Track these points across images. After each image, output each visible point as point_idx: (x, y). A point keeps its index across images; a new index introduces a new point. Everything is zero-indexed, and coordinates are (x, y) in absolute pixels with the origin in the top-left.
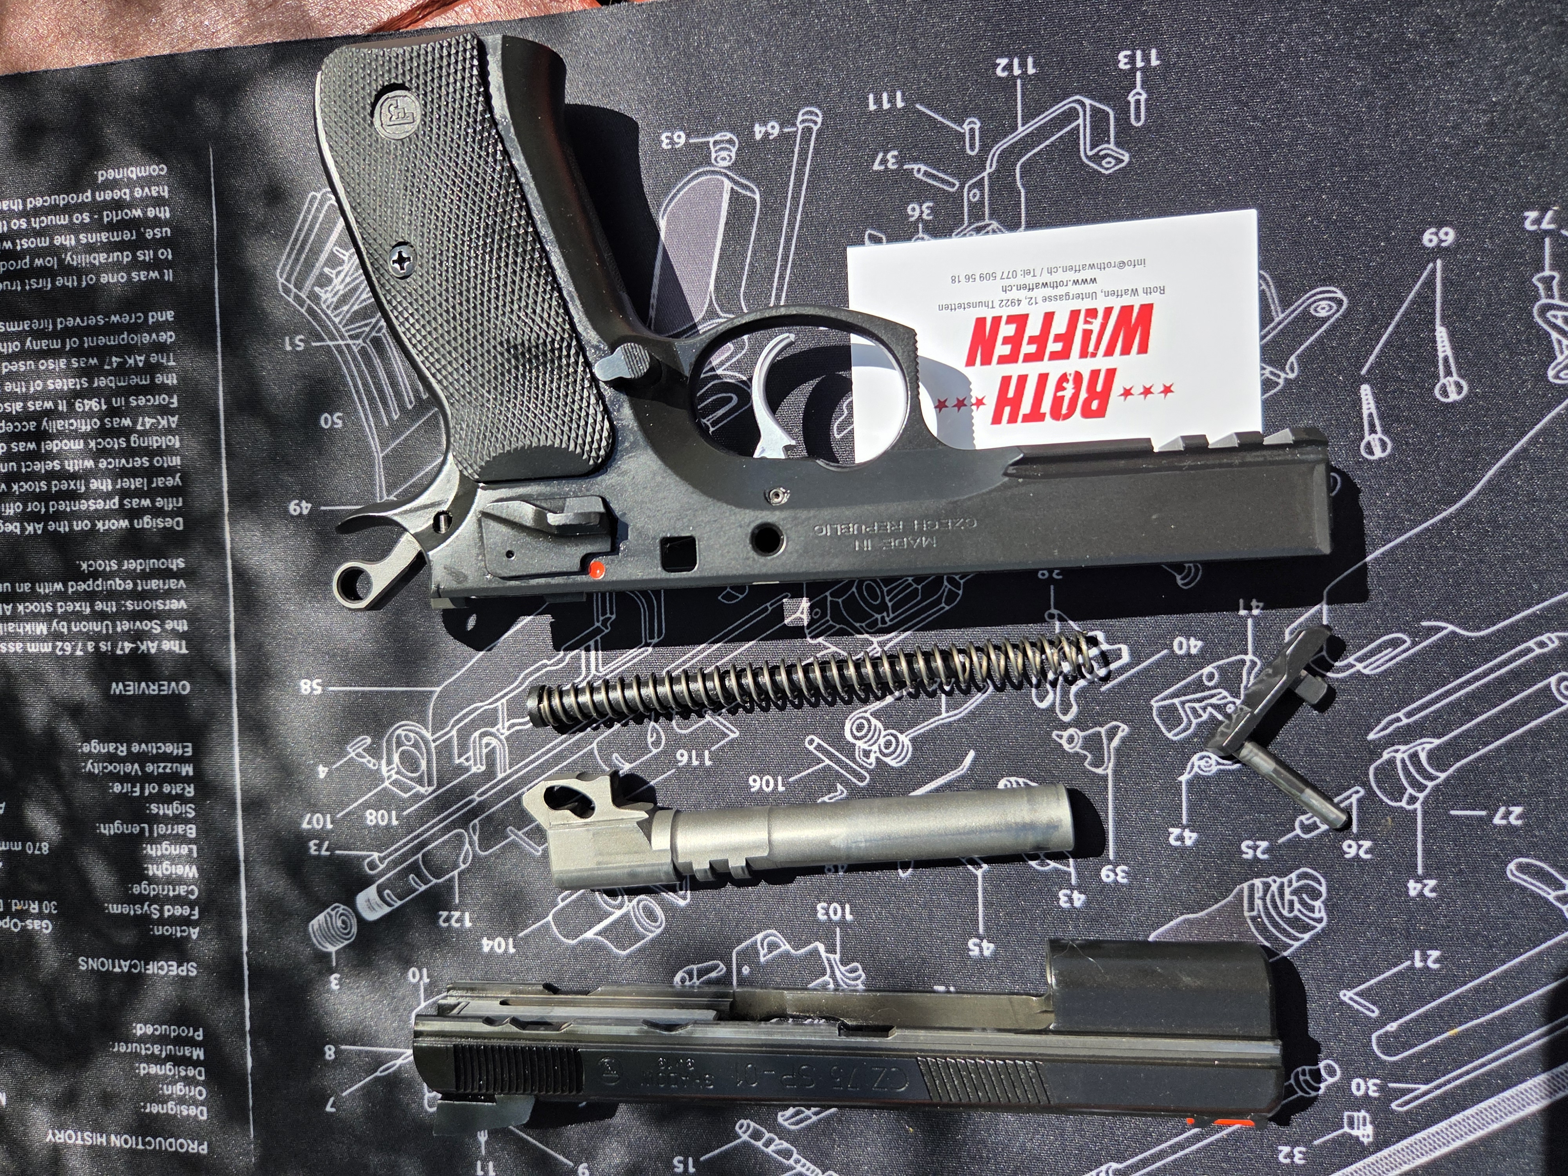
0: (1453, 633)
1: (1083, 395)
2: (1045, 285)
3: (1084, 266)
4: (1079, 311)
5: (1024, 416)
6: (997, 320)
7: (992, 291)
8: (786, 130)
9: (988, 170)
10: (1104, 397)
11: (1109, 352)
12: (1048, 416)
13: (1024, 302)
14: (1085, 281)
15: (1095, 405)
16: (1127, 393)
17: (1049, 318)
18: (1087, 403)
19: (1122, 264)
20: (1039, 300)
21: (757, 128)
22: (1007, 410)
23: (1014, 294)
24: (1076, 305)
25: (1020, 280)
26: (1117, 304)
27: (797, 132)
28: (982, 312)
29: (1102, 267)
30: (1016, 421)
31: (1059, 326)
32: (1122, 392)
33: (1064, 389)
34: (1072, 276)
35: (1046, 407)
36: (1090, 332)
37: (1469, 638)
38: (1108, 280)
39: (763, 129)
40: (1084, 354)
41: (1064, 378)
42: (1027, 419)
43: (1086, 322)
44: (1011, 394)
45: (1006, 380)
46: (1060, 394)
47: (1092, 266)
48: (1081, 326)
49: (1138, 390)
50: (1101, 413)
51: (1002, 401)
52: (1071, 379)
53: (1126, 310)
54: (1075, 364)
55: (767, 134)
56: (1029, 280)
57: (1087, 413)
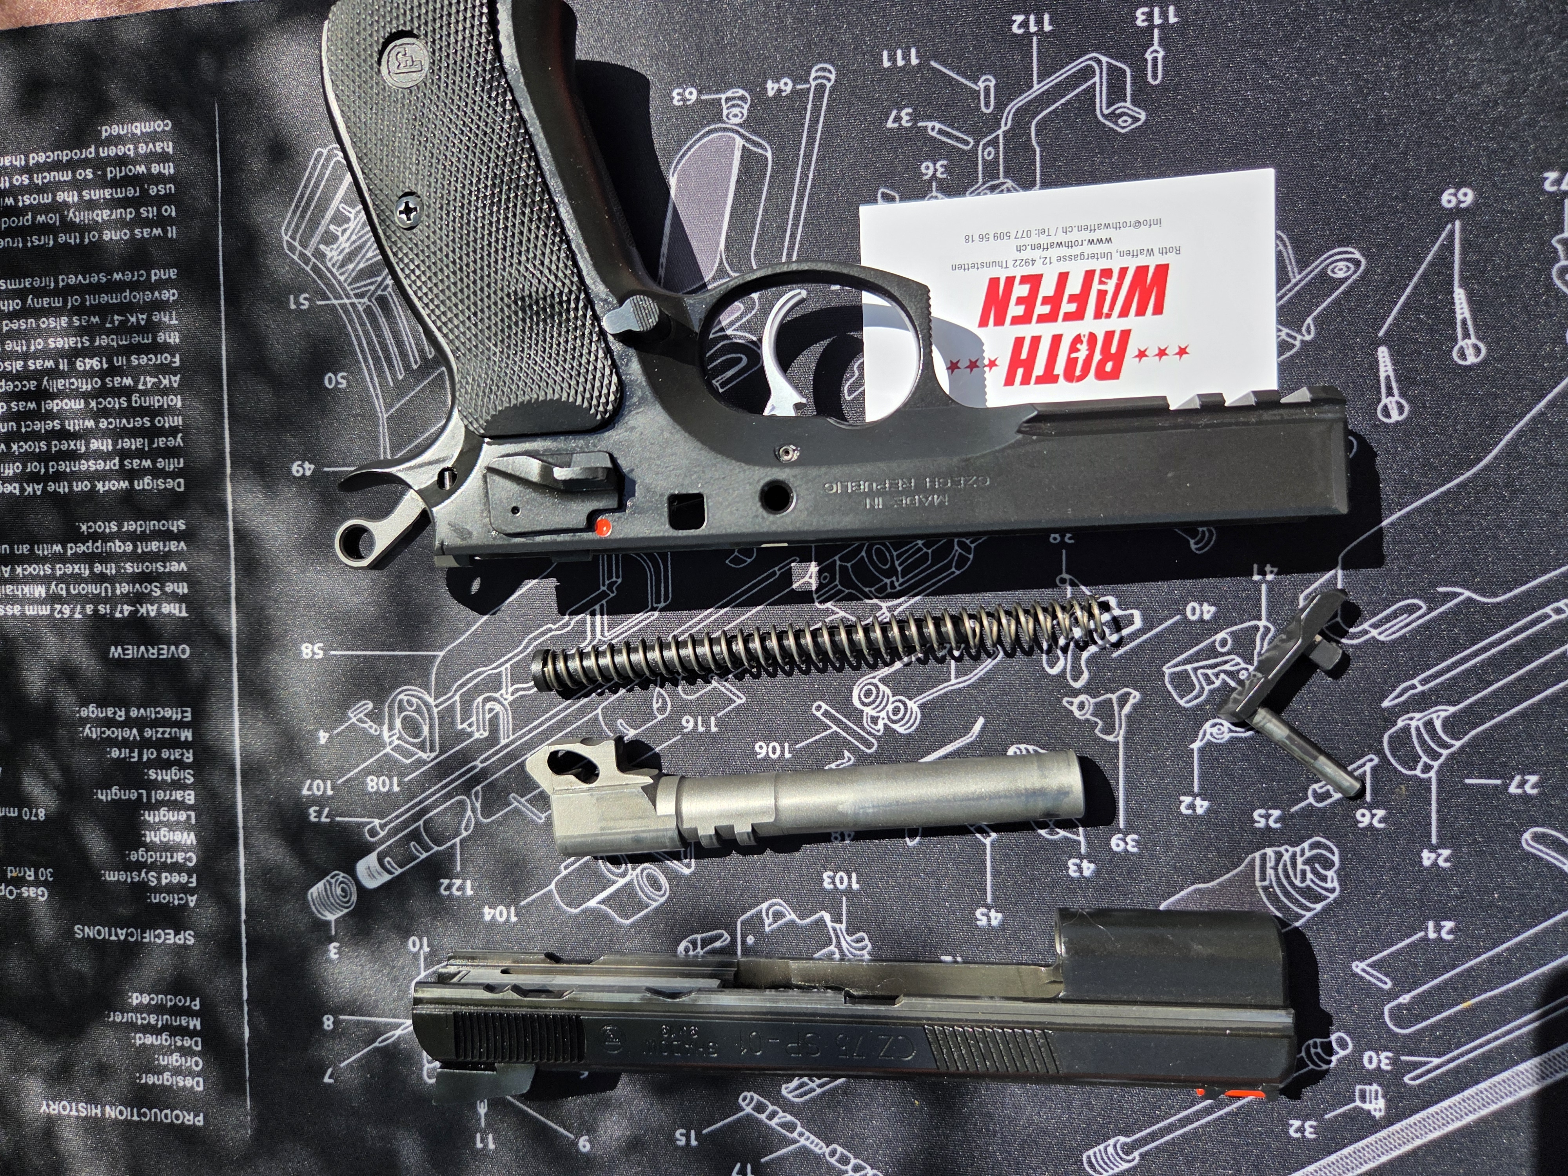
0: (1469, 599)
1: (1097, 357)
2: (1060, 244)
3: (1099, 225)
4: (1094, 271)
5: (1038, 377)
6: (1010, 281)
7: (1006, 251)
8: (799, 87)
9: (1003, 128)
10: (1119, 359)
11: (1124, 313)
12: (1061, 379)
13: (1039, 262)
14: (1100, 241)
15: (1109, 367)
16: (1142, 354)
17: (1063, 278)
18: (1102, 364)
19: (1138, 223)
20: (1054, 260)
21: (770, 84)
22: (1020, 372)
23: (1028, 254)
24: (1091, 265)
25: (1035, 240)
26: (1132, 265)
27: (809, 89)
28: (995, 272)
29: (1118, 226)
30: (1029, 383)
31: (1074, 287)
32: (1137, 353)
33: (1078, 350)
34: (1087, 235)
35: (1059, 368)
36: (1106, 292)
37: (1485, 604)
38: (1125, 240)
39: (776, 86)
40: (1098, 315)
41: (1078, 339)
42: (1040, 380)
43: (1101, 282)
44: (1024, 356)
45: (1019, 342)
46: (1073, 355)
47: (1107, 226)
48: (1096, 287)
49: (1152, 351)
50: (1115, 374)
51: (1015, 362)
52: (1085, 340)
53: (1142, 271)
54: (1089, 325)
55: (780, 91)
56: (1044, 240)
57: (1101, 375)
